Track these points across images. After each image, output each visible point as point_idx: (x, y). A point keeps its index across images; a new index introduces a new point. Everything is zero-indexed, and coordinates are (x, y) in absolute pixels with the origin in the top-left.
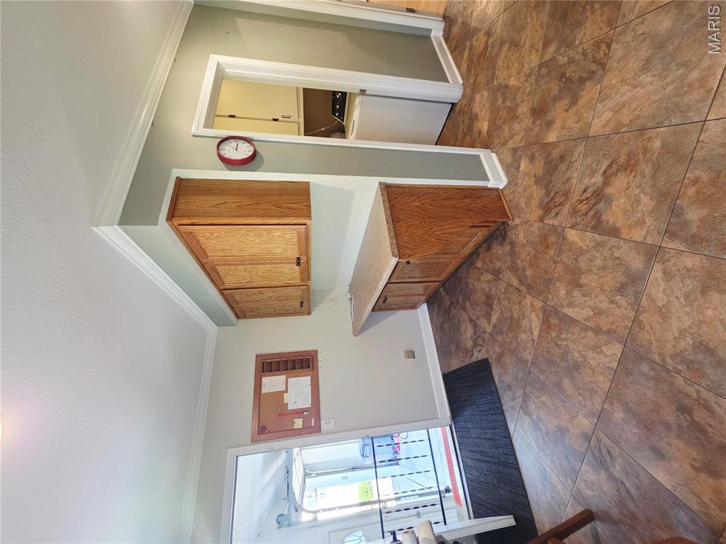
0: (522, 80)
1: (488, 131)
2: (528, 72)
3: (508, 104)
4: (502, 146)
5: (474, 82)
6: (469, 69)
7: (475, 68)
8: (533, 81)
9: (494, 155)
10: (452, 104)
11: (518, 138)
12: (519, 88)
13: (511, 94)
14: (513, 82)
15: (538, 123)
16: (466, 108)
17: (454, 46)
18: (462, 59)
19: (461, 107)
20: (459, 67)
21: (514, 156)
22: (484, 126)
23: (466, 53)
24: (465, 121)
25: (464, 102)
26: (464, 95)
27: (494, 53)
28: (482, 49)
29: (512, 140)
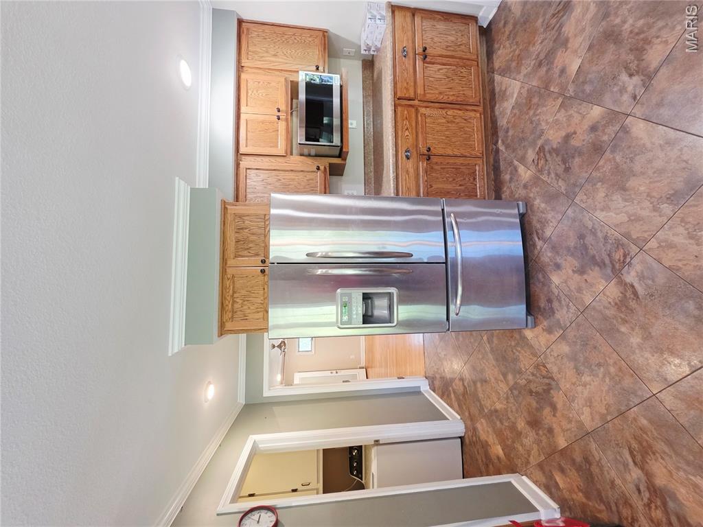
0: (505, 403)
1: (505, 454)
2: (505, 396)
3: (507, 424)
4: (526, 466)
5: (469, 414)
6: (460, 406)
7: (465, 404)
8: (512, 401)
9: (524, 478)
10: (460, 437)
11: (534, 452)
12: (506, 409)
13: (503, 415)
14: (499, 406)
15: (541, 432)
16: (474, 438)
17: (441, 393)
18: (451, 400)
19: (469, 438)
20: (451, 406)
21: (544, 473)
22: (497, 450)
23: (453, 396)
24: (480, 451)
25: (470, 434)
26: (466, 427)
27: (472, 390)
28: (462, 390)
29: (532, 457)
